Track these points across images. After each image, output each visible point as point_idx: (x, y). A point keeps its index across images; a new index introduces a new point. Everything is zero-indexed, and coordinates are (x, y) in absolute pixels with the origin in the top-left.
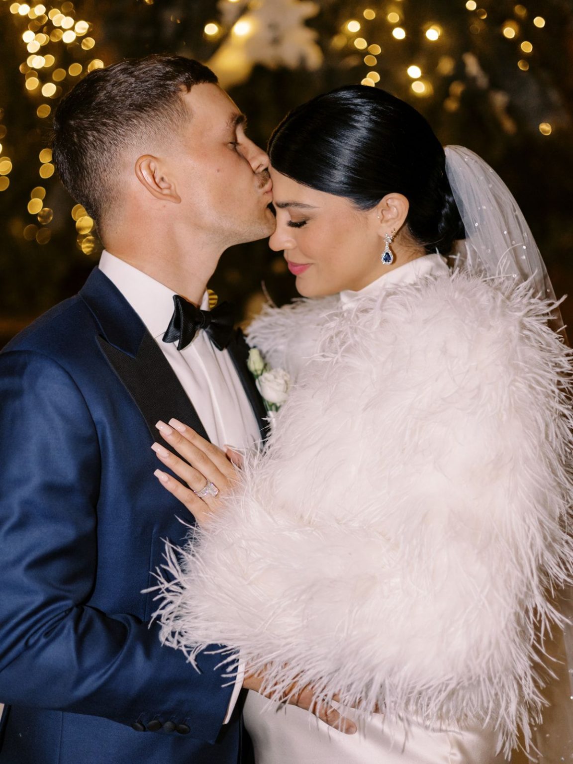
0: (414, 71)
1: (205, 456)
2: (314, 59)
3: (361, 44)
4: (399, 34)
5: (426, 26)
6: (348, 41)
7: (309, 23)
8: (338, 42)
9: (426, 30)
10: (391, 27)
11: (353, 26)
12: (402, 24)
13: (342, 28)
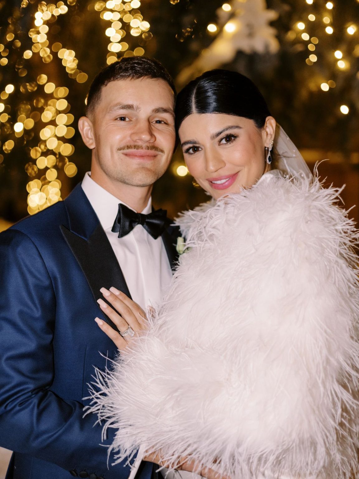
0: (338, 54)
1: (130, 311)
2: (274, 46)
3: (305, 37)
4: (329, 30)
5: (347, 25)
6: (297, 35)
7: (272, 24)
8: (291, 36)
9: (347, 28)
10: (325, 26)
11: (301, 26)
12: (332, 25)
13: (294, 26)
